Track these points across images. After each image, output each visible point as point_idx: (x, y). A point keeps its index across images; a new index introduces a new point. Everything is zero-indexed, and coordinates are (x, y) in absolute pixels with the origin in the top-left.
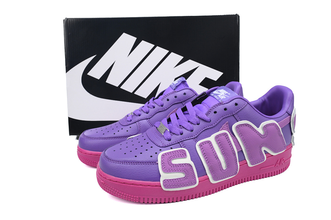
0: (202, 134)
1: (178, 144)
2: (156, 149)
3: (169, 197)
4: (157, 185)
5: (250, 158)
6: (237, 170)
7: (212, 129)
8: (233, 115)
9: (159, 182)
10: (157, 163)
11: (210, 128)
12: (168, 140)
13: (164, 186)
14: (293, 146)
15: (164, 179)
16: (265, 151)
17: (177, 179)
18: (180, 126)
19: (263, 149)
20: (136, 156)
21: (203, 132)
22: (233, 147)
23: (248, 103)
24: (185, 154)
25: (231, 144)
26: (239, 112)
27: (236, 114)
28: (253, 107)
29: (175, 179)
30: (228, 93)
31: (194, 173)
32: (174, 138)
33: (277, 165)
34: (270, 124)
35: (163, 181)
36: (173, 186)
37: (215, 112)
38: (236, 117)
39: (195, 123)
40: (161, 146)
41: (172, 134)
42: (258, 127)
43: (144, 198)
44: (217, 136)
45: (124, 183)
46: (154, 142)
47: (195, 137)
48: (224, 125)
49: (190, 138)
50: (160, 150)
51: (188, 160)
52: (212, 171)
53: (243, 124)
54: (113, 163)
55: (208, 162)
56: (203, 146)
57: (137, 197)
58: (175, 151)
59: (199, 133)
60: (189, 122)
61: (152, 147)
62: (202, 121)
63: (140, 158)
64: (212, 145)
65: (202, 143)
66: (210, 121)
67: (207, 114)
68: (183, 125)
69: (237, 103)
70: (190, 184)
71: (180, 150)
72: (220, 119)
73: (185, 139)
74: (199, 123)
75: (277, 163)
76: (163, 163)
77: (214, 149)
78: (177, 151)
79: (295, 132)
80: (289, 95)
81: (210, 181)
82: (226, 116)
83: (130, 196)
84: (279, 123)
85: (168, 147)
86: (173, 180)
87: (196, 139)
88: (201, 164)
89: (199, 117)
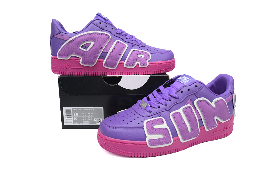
0: (173, 107)
1: (157, 115)
2: (141, 118)
3: (153, 152)
4: (144, 143)
5: (207, 124)
6: (198, 133)
7: (180, 104)
8: (194, 94)
9: (145, 142)
10: (143, 128)
11: (179, 103)
12: (150, 112)
13: (150, 144)
14: (235, 117)
15: (149, 139)
16: (216, 119)
17: (158, 139)
18: (157, 102)
19: (216, 118)
20: (128, 124)
21: (174, 106)
22: (195, 116)
23: (204, 85)
24: (163, 121)
25: (194, 114)
26: (198, 91)
27: (196, 93)
28: (208, 88)
29: (157, 139)
30: (189, 79)
31: (170, 134)
32: (154, 111)
33: (225, 130)
34: (219, 100)
35: (149, 141)
36: (156, 144)
37: (182, 92)
38: (196, 95)
39: (168, 99)
40: (145, 116)
41: (152, 108)
42: (212, 102)
43: (135, 154)
44: (184, 108)
45: (120, 143)
46: (139, 114)
47: (168, 109)
48: (188, 101)
49: (165, 110)
50: (145, 119)
51: (165, 125)
52: (182, 133)
53: (201, 100)
54: (111, 129)
55: (179, 127)
56: (175, 115)
57: (130, 153)
58: (155, 120)
59: (171, 107)
60: (163, 99)
61: (138, 117)
62: (173, 98)
63: (131, 125)
64: (181, 115)
65: (174, 113)
66: (178, 98)
67: (176, 94)
68: (160, 102)
69: (197, 85)
70: (167, 142)
71: (159, 119)
72: (186, 97)
73: (162, 111)
74: (171, 99)
75: (224, 128)
76: (147, 128)
77: (182, 118)
78: (157, 119)
79: (236, 106)
80: (231, 80)
81: (180, 141)
82: (190, 94)
83: (125, 152)
84: (225, 99)
85: (150, 117)
86: (155, 139)
87: (169, 111)
88: (174, 128)
89: (170, 96)
